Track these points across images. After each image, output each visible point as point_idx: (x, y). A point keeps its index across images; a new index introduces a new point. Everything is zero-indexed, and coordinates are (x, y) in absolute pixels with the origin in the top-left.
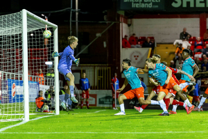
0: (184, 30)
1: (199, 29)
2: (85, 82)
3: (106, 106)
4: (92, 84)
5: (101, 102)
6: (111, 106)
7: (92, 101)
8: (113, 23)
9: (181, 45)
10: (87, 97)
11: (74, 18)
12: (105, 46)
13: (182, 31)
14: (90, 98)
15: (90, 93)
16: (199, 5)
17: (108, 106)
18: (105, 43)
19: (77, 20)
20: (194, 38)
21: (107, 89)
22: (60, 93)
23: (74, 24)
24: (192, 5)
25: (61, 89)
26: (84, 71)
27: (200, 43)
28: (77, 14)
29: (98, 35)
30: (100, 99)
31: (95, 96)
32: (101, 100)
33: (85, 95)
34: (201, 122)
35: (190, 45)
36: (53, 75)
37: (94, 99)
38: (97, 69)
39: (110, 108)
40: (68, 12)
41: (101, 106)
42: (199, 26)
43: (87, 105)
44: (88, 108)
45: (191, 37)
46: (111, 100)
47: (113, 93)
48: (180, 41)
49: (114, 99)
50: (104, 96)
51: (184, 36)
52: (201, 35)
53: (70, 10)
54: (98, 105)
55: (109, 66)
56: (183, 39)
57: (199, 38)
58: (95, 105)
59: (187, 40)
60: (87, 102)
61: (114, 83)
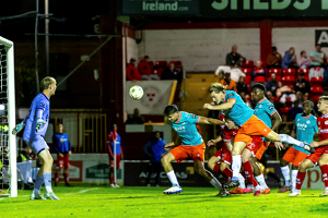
0: (234, 48)
1: (259, 47)
2: (63, 140)
3: (98, 181)
4: (73, 144)
5: (90, 175)
6: (108, 181)
7: (74, 173)
8: (111, 37)
9: (228, 75)
10: (66, 167)
11: (42, 28)
12: (96, 77)
13: (230, 51)
14: (70, 167)
15: (70, 159)
16: (259, 6)
17: (102, 181)
18: (96, 72)
19: (47, 32)
20: (251, 62)
21: (99, 152)
22: (19, 160)
23: (42, 39)
24: (246, 6)
25: (19, 152)
26: (60, 121)
27: (261, 71)
28: (47, 21)
29: (85, 58)
30: (87, 170)
31: (79, 164)
32: (91, 171)
33: (61, 163)
34: (263, 208)
35: (244, 75)
36: (6, 128)
37: (78, 169)
38: (83, 117)
39: (105, 185)
40: (31, 19)
41: (90, 181)
42: (258, 42)
43: (65, 179)
44: (67, 185)
45: (244, 60)
46: (108, 170)
47: (111, 158)
48: (227, 69)
49: (112, 170)
50: (96, 164)
51: (234, 59)
52: (263, 57)
53: (35, 14)
54: (85, 180)
55: (103, 113)
56: (232, 66)
57: (258, 63)
58: (80, 180)
59: (239, 66)
60: (65, 175)
61: (112, 141)
